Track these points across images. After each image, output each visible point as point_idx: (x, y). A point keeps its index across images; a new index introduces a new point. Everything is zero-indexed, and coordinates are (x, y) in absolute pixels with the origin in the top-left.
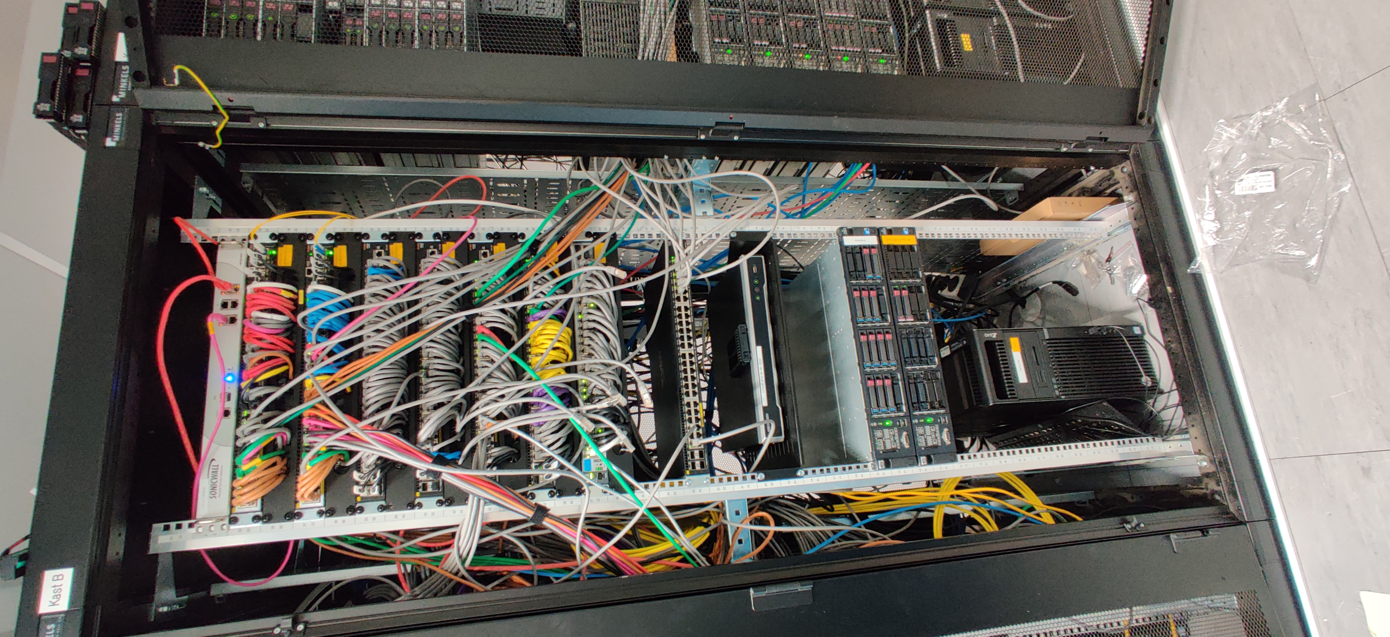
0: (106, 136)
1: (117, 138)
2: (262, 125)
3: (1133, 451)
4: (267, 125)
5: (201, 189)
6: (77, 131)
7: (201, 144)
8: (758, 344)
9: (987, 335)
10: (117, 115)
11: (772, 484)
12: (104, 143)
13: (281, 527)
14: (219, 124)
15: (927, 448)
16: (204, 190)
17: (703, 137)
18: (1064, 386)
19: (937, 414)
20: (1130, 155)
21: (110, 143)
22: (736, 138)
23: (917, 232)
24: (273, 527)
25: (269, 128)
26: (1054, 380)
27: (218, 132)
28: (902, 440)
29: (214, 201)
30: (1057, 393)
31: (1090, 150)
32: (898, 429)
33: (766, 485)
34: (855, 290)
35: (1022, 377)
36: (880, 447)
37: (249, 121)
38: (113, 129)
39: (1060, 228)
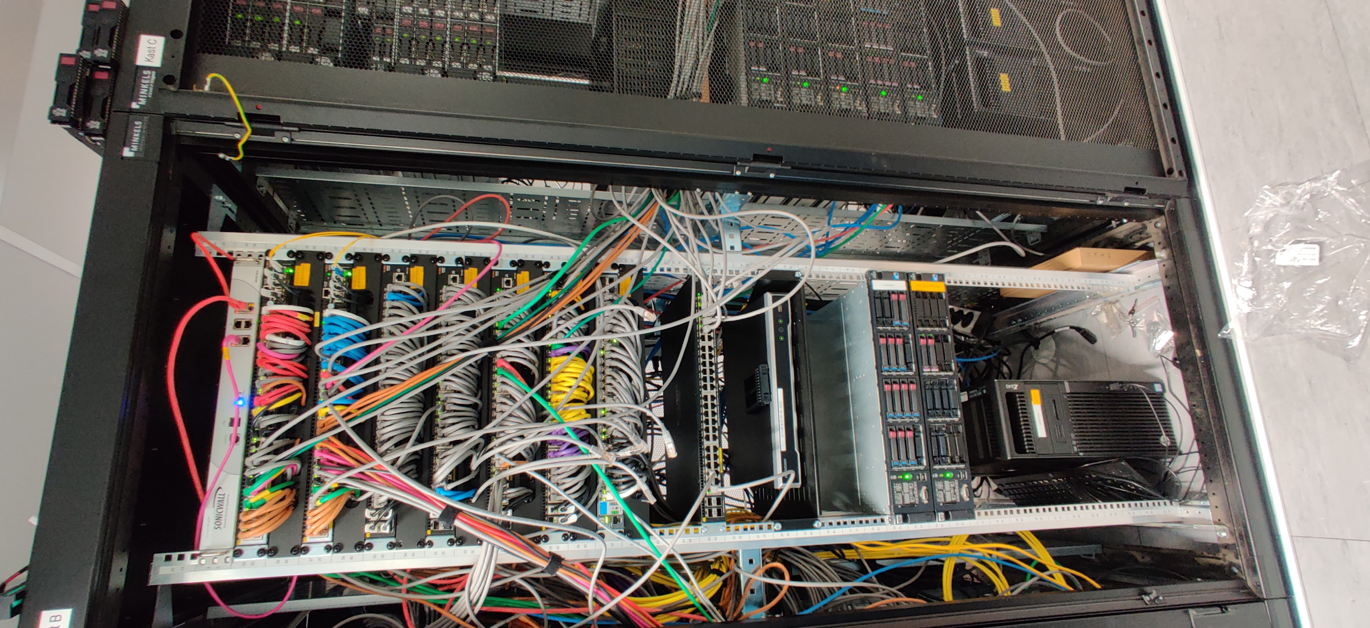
0: (124, 145)
1: (135, 148)
2: (286, 140)
3: (1149, 514)
4: (292, 140)
5: (217, 197)
6: (94, 138)
7: (221, 156)
8: (779, 386)
9: (1008, 386)
10: (137, 123)
11: (788, 535)
12: (122, 152)
13: (287, 562)
14: (242, 136)
15: (946, 503)
16: (221, 198)
17: (738, 173)
18: (1082, 441)
19: (957, 469)
20: (1166, 211)
21: (127, 153)
22: (772, 176)
23: (946, 278)
24: (278, 562)
25: (293, 142)
26: (1073, 435)
27: (240, 145)
28: (921, 495)
29: (230, 209)
30: (1075, 449)
31: (1126, 204)
32: (918, 483)
33: (782, 535)
34: (881, 337)
35: (1041, 432)
36: (899, 502)
37: (273, 135)
38: (131, 137)
39: (1088, 280)
